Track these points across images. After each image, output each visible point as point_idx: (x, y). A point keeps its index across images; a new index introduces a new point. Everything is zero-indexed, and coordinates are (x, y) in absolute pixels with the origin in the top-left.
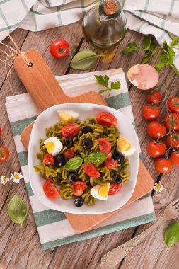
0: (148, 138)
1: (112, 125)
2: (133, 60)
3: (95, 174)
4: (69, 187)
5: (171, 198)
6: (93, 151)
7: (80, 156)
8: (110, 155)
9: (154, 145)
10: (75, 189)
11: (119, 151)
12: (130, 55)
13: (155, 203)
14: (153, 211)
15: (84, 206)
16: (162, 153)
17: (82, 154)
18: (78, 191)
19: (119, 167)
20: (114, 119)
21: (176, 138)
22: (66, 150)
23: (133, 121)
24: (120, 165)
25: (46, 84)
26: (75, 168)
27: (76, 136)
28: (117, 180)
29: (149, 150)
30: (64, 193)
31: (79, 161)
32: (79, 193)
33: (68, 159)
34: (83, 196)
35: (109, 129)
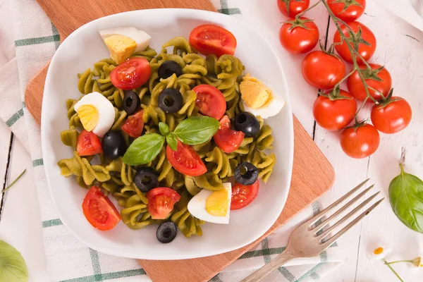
3: (195, 167)
4: (141, 202)
6: (185, 116)
7: (157, 129)
8: (226, 120)
10: (152, 206)
11: (247, 110)
15: (179, 240)
17: (162, 125)
18: (160, 209)
19: (250, 145)
20: (228, 39)
22: (126, 118)
24: (250, 140)
26: (148, 159)
27: (146, 85)
28: (246, 176)
30: (129, 216)
31: (156, 142)
32: (164, 212)
33: (131, 140)
34: (175, 218)
35: (218, 62)
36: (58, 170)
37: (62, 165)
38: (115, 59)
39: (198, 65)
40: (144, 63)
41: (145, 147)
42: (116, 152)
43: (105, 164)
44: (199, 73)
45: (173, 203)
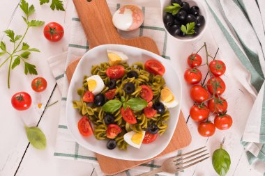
1: (160, 74)
3: (132, 120)
4: (104, 128)
6: (134, 97)
7: (120, 99)
8: (151, 103)
10: (108, 132)
11: (161, 101)
15: (116, 150)
17: (123, 98)
18: (112, 134)
19: (158, 117)
20: (162, 69)
22: (108, 90)
24: (159, 115)
25: (102, 21)
26: (112, 110)
27: (121, 79)
28: (153, 130)
30: (97, 133)
31: (117, 104)
33: (108, 100)
34: (117, 140)
35: (155, 77)
36: (72, 105)
37: (74, 103)
38: (110, 64)
39: (145, 76)
40: (123, 69)
41: (113, 105)
42: (99, 104)
43: (93, 107)
44: (145, 80)
45: (118, 133)
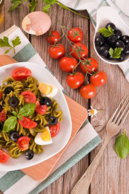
0: (64, 74)
1: (28, 76)
2: (22, 14)
3: (32, 124)
4: (15, 146)
5: (107, 116)
6: (22, 106)
7: (12, 115)
8: (38, 103)
9: (72, 78)
10: (21, 146)
11: (44, 96)
12: (17, 10)
13: (95, 127)
14: (97, 134)
15: (35, 156)
16: (82, 81)
17: (13, 112)
18: (24, 146)
19: (50, 109)
20: (27, 71)
21: (88, 63)
23: (45, 65)
24: (50, 107)
26: (13, 127)
27: (2, 99)
28: (53, 122)
29: (70, 84)
30: (13, 153)
31: (13, 120)
32: (26, 147)
33: (3, 123)
34: (31, 148)
35: (27, 81)
39: (18, 85)
41: (10, 123)
44: (20, 88)
45: (28, 143)
